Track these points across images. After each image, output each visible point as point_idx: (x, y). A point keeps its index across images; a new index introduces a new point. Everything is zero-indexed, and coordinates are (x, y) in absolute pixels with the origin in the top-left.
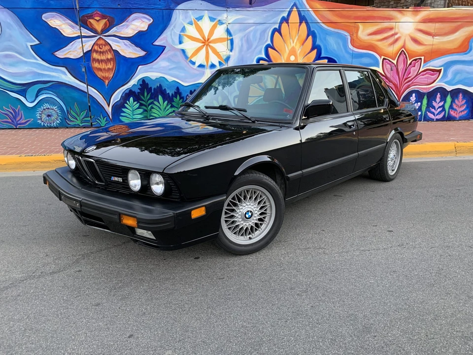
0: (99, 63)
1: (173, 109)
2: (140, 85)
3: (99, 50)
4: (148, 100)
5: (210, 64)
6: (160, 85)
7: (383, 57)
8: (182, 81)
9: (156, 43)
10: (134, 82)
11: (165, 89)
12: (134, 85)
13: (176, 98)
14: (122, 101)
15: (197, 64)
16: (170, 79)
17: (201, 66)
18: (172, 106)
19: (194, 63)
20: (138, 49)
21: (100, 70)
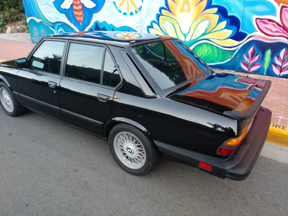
0: (77, 12)
2: (95, 26)
3: (76, 3)
5: (130, 12)
6: (104, 26)
7: (282, 5)
8: (115, 24)
10: (92, 24)
12: (92, 26)
15: (123, 13)
16: (109, 22)
17: (125, 14)
19: (120, 12)
20: (92, 2)
21: (77, 16)
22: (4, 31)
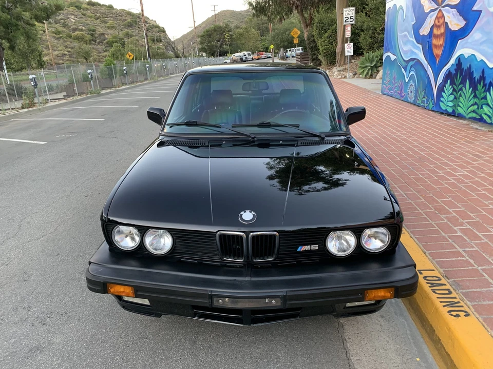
0: (436, 39)
1: (476, 100)
2: (457, 65)
3: (438, 24)
4: (460, 84)
6: (470, 65)
8: (489, 61)
9: (475, 8)
10: (453, 61)
11: (473, 71)
12: (453, 64)
13: (480, 85)
14: (443, 83)
16: (480, 57)
18: (475, 96)
20: (461, 18)
21: (436, 46)
22: (374, 76)
